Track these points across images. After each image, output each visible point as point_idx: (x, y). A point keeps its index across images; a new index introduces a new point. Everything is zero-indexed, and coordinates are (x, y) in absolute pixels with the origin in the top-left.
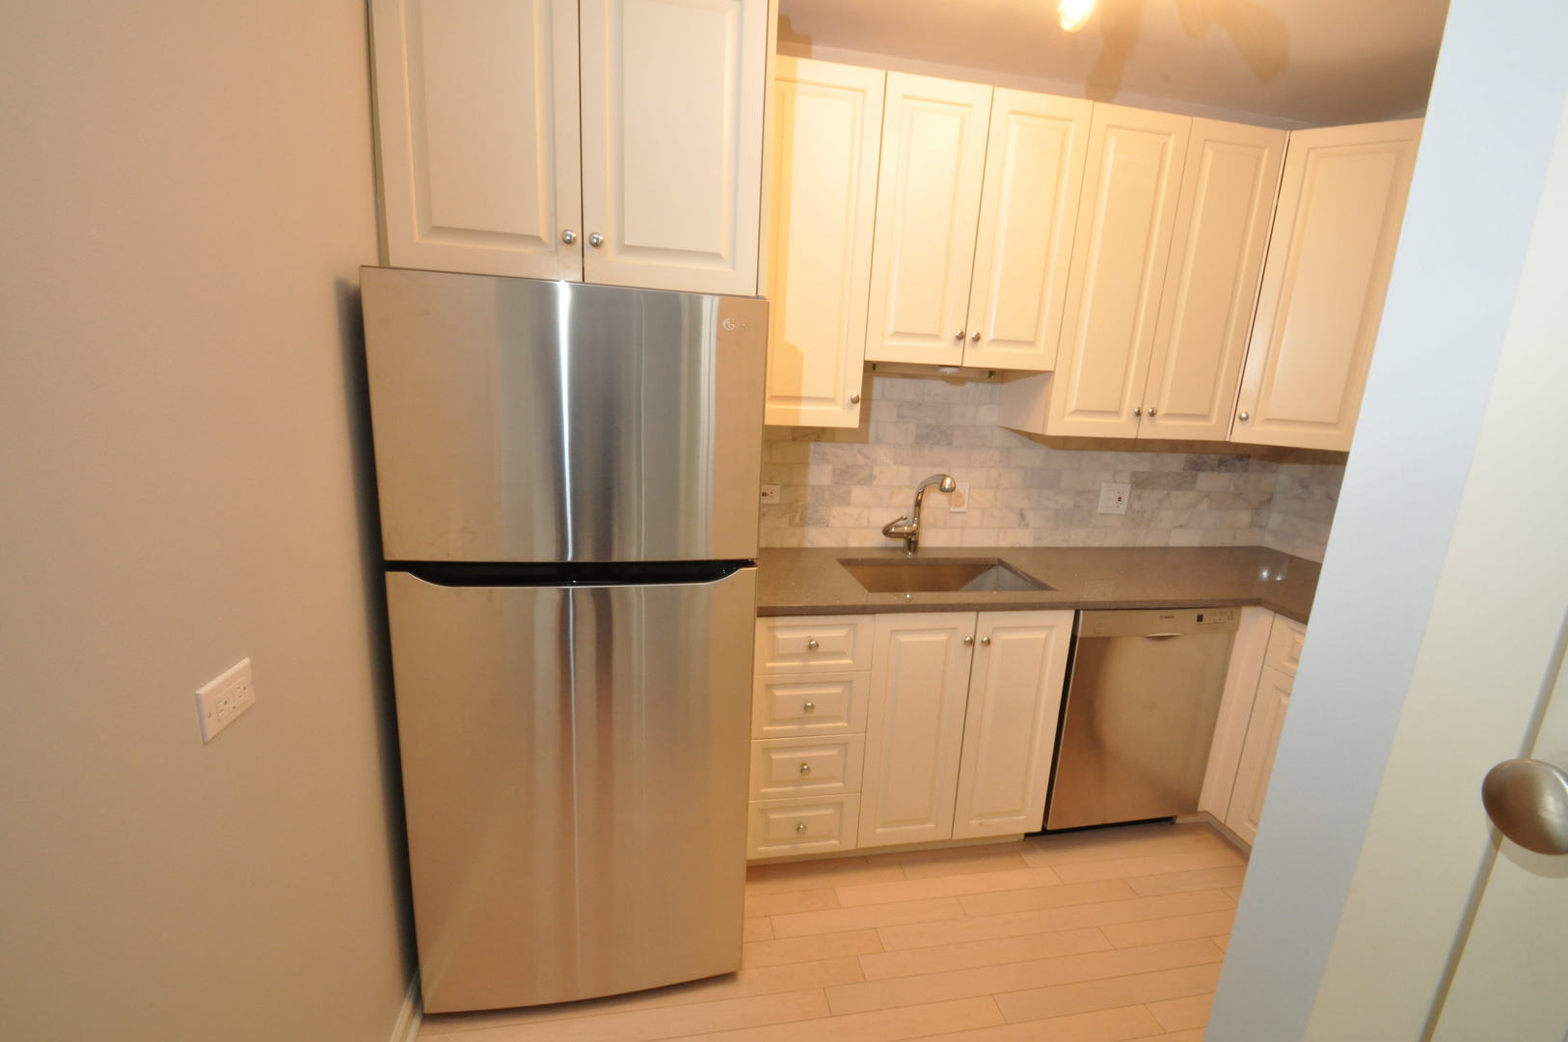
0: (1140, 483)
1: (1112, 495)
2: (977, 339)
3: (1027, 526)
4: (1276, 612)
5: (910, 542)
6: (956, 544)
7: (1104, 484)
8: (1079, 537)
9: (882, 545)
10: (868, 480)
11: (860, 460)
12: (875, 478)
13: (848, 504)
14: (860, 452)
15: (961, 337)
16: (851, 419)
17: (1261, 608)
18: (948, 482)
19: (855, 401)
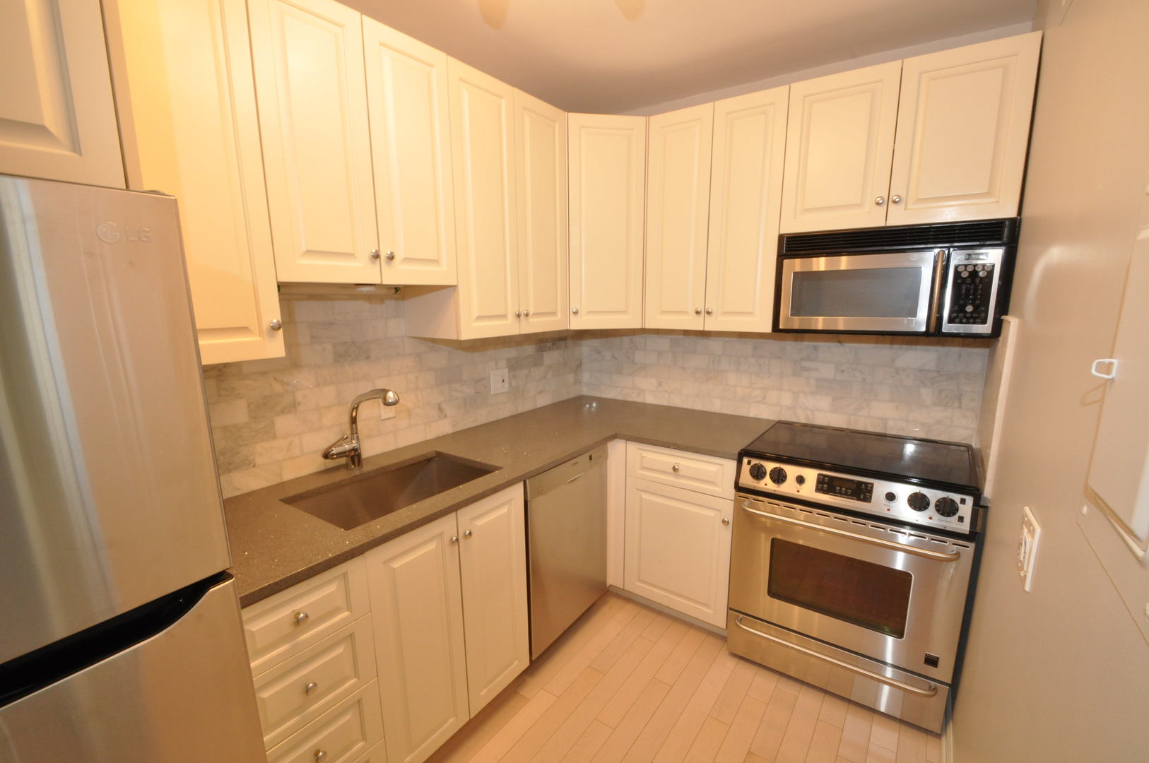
0: (514, 366)
1: (498, 377)
2: (391, 258)
3: (445, 417)
4: (627, 440)
5: (352, 458)
6: (392, 447)
7: (491, 371)
8: (482, 416)
9: (323, 468)
10: (293, 407)
11: (278, 388)
12: (299, 403)
13: (274, 437)
14: (275, 379)
15: (376, 256)
16: (276, 348)
17: (617, 440)
18: (391, 394)
19: (275, 328)
